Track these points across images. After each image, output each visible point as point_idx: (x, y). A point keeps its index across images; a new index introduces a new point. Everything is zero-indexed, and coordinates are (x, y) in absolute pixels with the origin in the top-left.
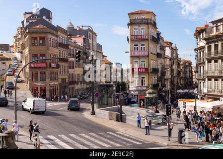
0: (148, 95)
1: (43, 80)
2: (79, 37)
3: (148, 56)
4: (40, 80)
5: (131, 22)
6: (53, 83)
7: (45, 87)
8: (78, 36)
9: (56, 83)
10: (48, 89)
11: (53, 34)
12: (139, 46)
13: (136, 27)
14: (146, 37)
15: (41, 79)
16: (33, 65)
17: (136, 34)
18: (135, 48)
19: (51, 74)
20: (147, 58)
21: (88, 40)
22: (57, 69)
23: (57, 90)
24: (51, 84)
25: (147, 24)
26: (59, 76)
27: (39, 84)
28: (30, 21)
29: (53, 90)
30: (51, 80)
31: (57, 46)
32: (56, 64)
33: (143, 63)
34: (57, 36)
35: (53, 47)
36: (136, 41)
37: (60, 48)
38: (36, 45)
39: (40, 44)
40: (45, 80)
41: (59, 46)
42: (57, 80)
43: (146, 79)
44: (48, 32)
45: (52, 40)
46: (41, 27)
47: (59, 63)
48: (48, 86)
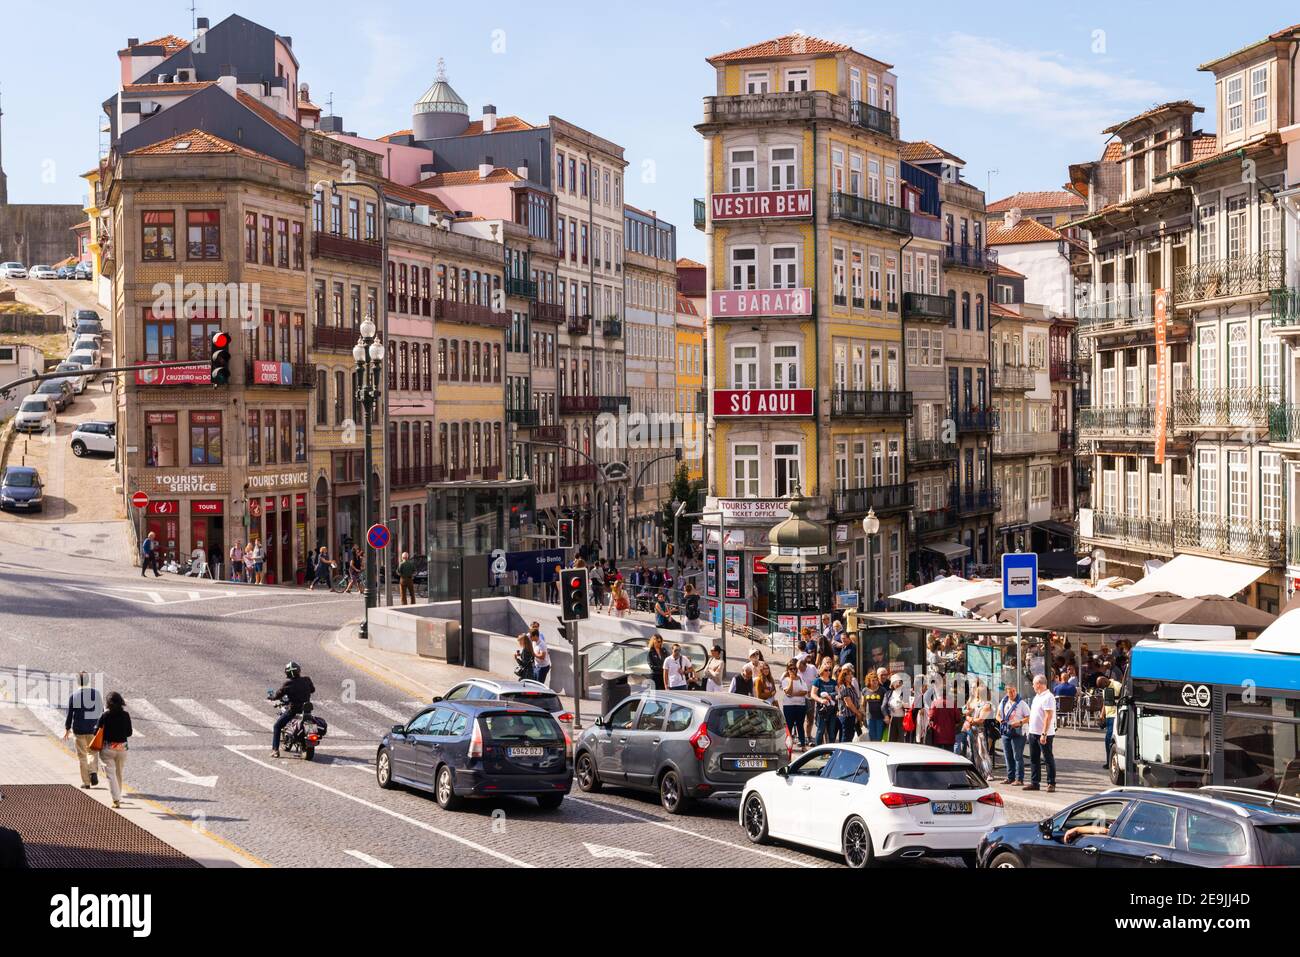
0: (775, 550)
1: (208, 460)
2: (492, 177)
3: (813, 318)
4: (192, 463)
5: (714, 113)
6: (268, 481)
7: (220, 503)
8: (484, 170)
9: (291, 479)
10: (234, 512)
11: (269, 186)
12: (764, 260)
13: (746, 142)
14: (804, 203)
15: (198, 452)
16: (147, 376)
17: (743, 189)
18: (738, 270)
19: (255, 424)
20: (809, 331)
21: (552, 199)
22: (299, 397)
23: (303, 518)
24: (256, 481)
25: (812, 124)
26: (313, 439)
27: (186, 484)
28: (147, 107)
29: (271, 518)
30: (254, 459)
31: (299, 256)
32: (288, 368)
33: (785, 362)
34: (302, 197)
35: (269, 261)
36: (744, 227)
37: (319, 265)
38: (168, 251)
39: (189, 246)
40: (220, 463)
41: (315, 255)
42: (302, 459)
43: (802, 458)
44: (236, 180)
45: (262, 223)
46: (199, 148)
47: (312, 358)
48: (238, 493)
